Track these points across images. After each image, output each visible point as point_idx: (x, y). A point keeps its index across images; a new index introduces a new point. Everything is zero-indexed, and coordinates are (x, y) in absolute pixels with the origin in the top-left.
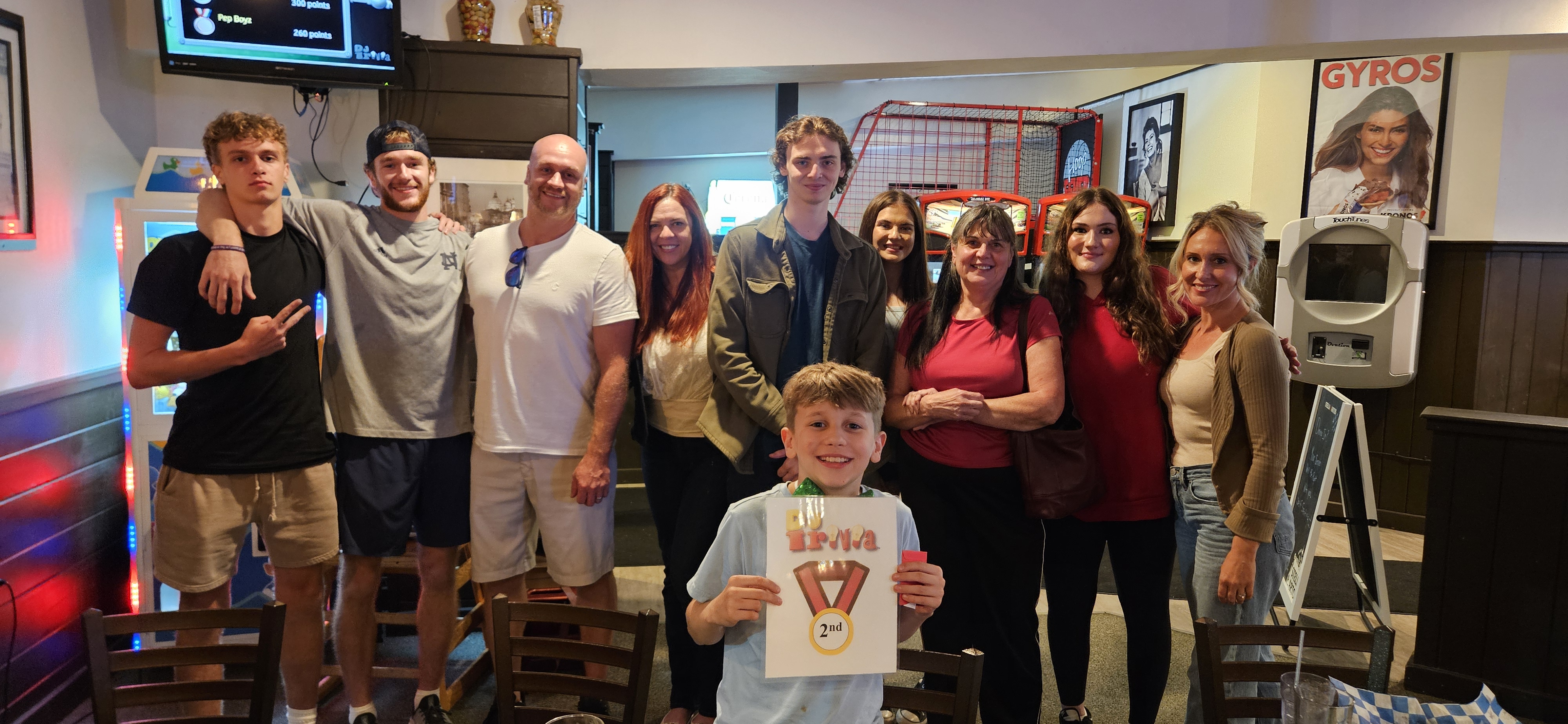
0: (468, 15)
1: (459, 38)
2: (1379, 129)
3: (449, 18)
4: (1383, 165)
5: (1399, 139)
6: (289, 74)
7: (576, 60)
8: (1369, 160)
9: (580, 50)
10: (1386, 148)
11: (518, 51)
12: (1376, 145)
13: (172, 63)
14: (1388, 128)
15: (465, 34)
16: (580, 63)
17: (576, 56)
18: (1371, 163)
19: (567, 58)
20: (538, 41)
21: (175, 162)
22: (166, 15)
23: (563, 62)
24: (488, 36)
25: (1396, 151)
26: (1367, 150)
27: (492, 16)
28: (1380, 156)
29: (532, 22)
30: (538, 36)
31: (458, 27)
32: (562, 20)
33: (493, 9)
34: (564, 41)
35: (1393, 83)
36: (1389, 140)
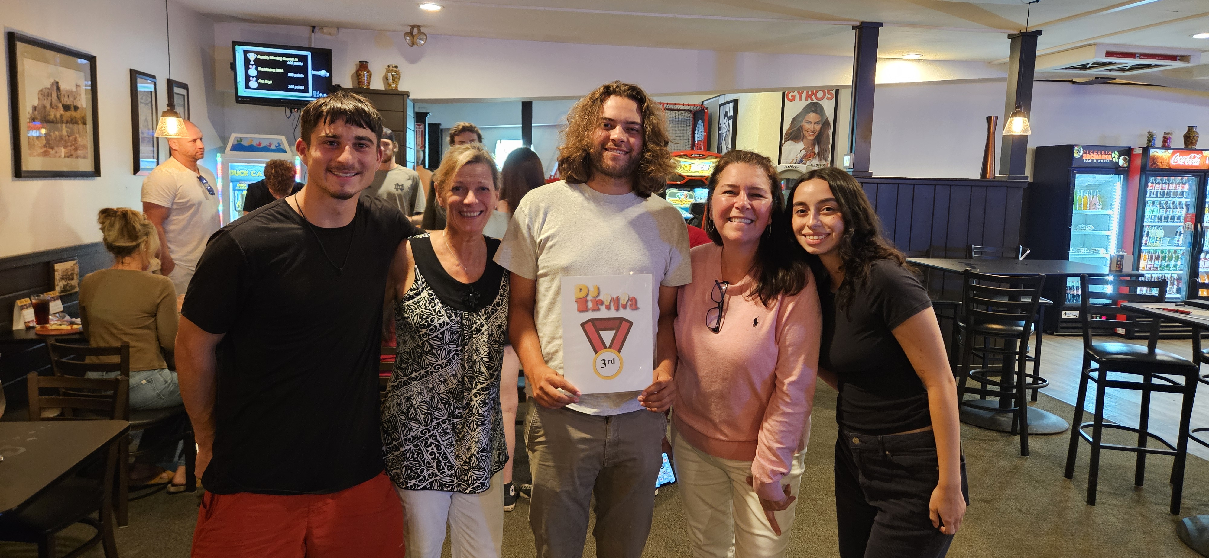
0: (360, 77)
1: (357, 85)
2: (810, 122)
3: (352, 76)
4: (811, 140)
5: (818, 127)
6: (286, 103)
7: (406, 96)
8: (806, 137)
9: (408, 92)
10: (812, 132)
11: (382, 92)
12: (808, 130)
13: (240, 99)
14: (813, 122)
15: (359, 85)
16: (408, 96)
17: (406, 94)
18: (807, 139)
19: (403, 95)
20: (390, 88)
21: (241, 139)
22: (238, 81)
23: (400, 97)
24: (369, 85)
25: (817, 133)
26: (805, 133)
27: (370, 77)
28: (810, 135)
29: (388, 79)
30: (390, 85)
31: (356, 82)
32: (401, 78)
33: (371, 74)
34: (402, 87)
35: (815, 101)
36: (814, 128)
